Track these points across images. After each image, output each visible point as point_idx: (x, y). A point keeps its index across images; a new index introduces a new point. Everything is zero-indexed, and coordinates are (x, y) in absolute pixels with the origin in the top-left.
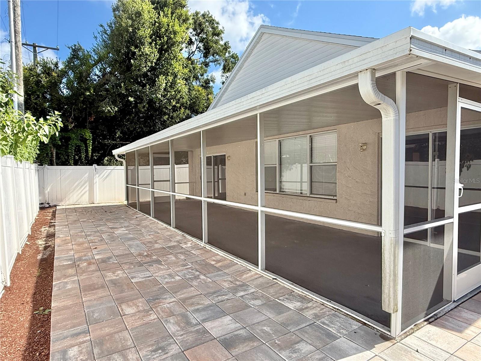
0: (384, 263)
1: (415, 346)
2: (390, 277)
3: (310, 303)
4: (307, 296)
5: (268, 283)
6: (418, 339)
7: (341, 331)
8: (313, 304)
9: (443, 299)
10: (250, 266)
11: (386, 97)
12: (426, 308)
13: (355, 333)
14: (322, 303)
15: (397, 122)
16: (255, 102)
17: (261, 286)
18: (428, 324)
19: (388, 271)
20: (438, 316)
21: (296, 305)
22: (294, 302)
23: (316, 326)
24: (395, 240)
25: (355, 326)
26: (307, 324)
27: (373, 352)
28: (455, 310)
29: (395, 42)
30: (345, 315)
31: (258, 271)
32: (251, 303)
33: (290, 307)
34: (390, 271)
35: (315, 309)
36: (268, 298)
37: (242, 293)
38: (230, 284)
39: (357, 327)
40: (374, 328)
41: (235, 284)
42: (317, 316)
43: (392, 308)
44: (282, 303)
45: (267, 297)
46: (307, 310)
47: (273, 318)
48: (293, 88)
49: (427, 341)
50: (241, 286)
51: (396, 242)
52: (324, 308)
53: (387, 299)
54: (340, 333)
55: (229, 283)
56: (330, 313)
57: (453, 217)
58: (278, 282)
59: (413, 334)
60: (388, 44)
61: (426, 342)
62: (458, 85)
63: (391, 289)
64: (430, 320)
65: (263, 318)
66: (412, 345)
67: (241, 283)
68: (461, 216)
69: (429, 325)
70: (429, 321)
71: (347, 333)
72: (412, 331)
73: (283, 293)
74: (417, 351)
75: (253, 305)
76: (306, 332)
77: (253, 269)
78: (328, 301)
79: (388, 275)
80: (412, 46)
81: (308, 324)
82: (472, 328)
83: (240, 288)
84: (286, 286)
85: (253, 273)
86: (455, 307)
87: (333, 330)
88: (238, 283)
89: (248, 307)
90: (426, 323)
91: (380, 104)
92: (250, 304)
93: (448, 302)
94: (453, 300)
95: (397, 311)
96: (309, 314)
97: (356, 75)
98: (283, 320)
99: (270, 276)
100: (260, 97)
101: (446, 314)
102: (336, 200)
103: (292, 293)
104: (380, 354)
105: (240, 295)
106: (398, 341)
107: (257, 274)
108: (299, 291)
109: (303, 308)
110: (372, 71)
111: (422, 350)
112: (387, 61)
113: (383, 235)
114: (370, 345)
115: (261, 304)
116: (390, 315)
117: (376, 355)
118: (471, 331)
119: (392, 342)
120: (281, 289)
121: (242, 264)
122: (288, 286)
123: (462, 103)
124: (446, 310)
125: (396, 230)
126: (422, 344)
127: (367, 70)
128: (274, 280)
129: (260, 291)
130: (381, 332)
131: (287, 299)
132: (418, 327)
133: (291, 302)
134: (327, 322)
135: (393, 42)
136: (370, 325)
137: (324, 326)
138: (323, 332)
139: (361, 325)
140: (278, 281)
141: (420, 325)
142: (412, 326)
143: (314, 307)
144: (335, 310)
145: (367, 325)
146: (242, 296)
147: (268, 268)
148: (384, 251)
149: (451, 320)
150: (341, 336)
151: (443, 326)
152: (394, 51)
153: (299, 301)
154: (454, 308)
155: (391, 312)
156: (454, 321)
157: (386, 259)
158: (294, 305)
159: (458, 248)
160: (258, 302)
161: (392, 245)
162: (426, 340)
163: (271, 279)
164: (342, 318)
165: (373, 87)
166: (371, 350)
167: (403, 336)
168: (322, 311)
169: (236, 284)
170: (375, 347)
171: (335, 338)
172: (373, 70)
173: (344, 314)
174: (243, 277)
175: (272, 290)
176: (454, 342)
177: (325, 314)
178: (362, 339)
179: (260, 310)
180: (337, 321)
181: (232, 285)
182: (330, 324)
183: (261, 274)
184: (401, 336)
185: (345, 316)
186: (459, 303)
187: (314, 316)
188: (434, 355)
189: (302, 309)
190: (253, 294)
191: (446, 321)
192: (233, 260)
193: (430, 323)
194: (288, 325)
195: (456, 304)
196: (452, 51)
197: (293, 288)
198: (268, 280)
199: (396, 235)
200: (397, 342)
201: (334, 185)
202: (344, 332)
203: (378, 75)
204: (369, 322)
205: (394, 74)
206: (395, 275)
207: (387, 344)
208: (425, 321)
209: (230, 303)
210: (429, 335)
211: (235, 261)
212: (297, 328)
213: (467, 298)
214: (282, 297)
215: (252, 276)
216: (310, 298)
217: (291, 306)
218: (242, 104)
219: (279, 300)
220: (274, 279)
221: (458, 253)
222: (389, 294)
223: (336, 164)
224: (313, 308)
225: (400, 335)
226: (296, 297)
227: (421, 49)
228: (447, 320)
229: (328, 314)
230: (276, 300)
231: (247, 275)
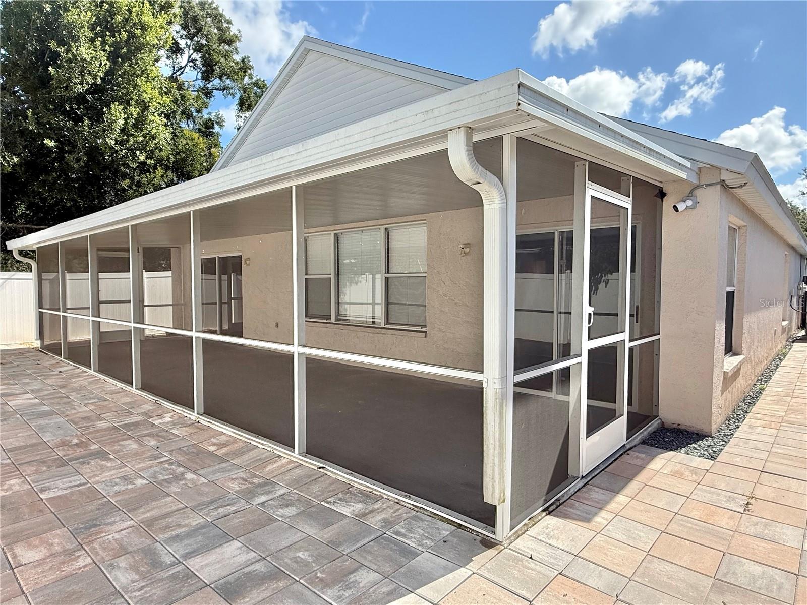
0: (487, 430)
1: (528, 551)
2: (494, 450)
3: (377, 503)
4: (374, 492)
5: (310, 476)
6: (533, 539)
7: (425, 542)
8: (383, 504)
9: (568, 475)
10: (279, 450)
11: (488, 173)
12: (545, 492)
13: (445, 542)
14: (396, 501)
15: (505, 211)
16: (286, 166)
17: (296, 483)
18: (547, 515)
19: (492, 441)
20: (561, 501)
21: (354, 508)
22: (352, 503)
23: (386, 539)
24: (502, 393)
25: (446, 530)
26: (371, 539)
27: (470, 568)
28: (584, 489)
29: (498, 89)
30: (432, 515)
31: (295, 457)
32: (278, 513)
33: (344, 513)
34: (495, 441)
35: (385, 512)
36: (308, 502)
37: (263, 498)
38: (242, 484)
39: (448, 533)
40: (473, 530)
41: (249, 483)
42: (387, 523)
43: (497, 496)
44: (333, 508)
45: (307, 501)
46: (373, 514)
47: (316, 534)
48: (348, 147)
49: (546, 541)
50: (260, 485)
51: (502, 396)
52: (400, 509)
53: (491, 484)
54: (422, 545)
55: (241, 482)
56: (409, 515)
57: (580, 356)
58: (328, 473)
59: (527, 533)
60: (488, 92)
61: (543, 542)
62: (587, 163)
63: (496, 469)
64: (551, 509)
65: (299, 536)
66: (524, 549)
67: (261, 481)
68: (590, 352)
69: (548, 517)
70: (548, 511)
71: (433, 544)
72: (526, 528)
73: (334, 490)
74: (531, 558)
75: (282, 517)
76: (369, 552)
77: (285, 453)
78: (406, 496)
79: (491, 446)
80: (521, 98)
81: (373, 537)
82: (603, 514)
83: (259, 490)
84: (340, 478)
85: (284, 461)
86: (584, 486)
87: (412, 542)
88: (256, 481)
89: (272, 520)
90: (544, 513)
91: (479, 183)
92: (277, 515)
93: (576, 478)
94: (580, 476)
95: (504, 501)
96: (374, 522)
97: (442, 135)
98: (331, 536)
99: (313, 463)
100: (295, 157)
101: (572, 498)
102: (425, 332)
103: (350, 489)
104: (479, 571)
105: (257, 503)
106: (506, 546)
107: (292, 462)
108: (361, 484)
109: (367, 511)
110: (467, 130)
111: (538, 555)
112: (488, 117)
113: (485, 385)
114: (464, 560)
115: (295, 513)
116: (495, 507)
117: (474, 573)
118: (601, 518)
119: (497, 549)
120: (331, 484)
121: (266, 448)
122: (344, 477)
123: (593, 190)
124: (572, 491)
125: (504, 378)
126: (542, 548)
127: (459, 128)
128: (321, 470)
129: (295, 491)
130: (482, 536)
131: (340, 499)
132: (534, 522)
133: (348, 505)
134: (403, 531)
135: (495, 89)
136: (467, 528)
137: (398, 538)
138: (396, 548)
139: (455, 528)
140: (328, 470)
141: (537, 518)
142: (526, 521)
143: (385, 509)
144: (416, 509)
145: (463, 528)
146: (263, 504)
147: (311, 451)
148: (486, 409)
149: (577, 505)
150: (423, 550)
151: (565, 516)
152: (497, 102)
153: (360, 502)
154: (582, 487)
155: (495, 503)
156: (581, 507)
157: (488, 422)
158: (352, 508)
159: (588, 399)
160: (291, 511)
161: (498, 400)
162: (543, 540)
163: (316, 469)
164: (427, 521)
165: (468, 155)
166: (467, 567)
167: (513, 538)
168: (396, 514)
169: (254, 483)
170: (472, 561)
171: (414, 554)
172: (470, 130)
173: (429, 514)
174: (267, 470)
175: (315, 488)
176: (579, 537)
177: (400, 518)
178: (455, 550)
179: (292, 524)
180: (419, 527)
181: (245, 486)
182: (407, 534)
183: (299, 461)
184: (510, 537)
185: (432, 517)
186: (589, 479)
187: (383, 524)
188: (552, 561)
189: (364, 515)
190: (283, 498)
191: (571, 507)
192: (249, 441)
193: (549, 514)
194: (340, 544)
195: (585, 481)
196: (576, 112)
197: (352, 480)
198: (311, 471)
199: (502, 386)
200: (503, 547)
201: (422, 308)
202: (428, 543)
203: (476, 138)
204: (465, 522)
205: (499, 139)
206: (501, 446)
207: (491, 552)
208: (544, 511)
209: (240, 518)
210: (547, 531)
211: (253, 443)
212: (354, 547)
213: (599, 471)
214: (333, 498)
215: (283, 466)
216: (378, 493)
217: (346, 511)
218: (263, 167)
219: (328, 503)
220: (320, 468)
221: (588, 406)
222: (493, 476)
223: (425, 275)
224: (382, 511)
225: (508, 536)
226: (355, 495)
227: (534, 103)
228: (572, 506)
229: (405, 517)
230: (323, 503)
231: (275, 466)
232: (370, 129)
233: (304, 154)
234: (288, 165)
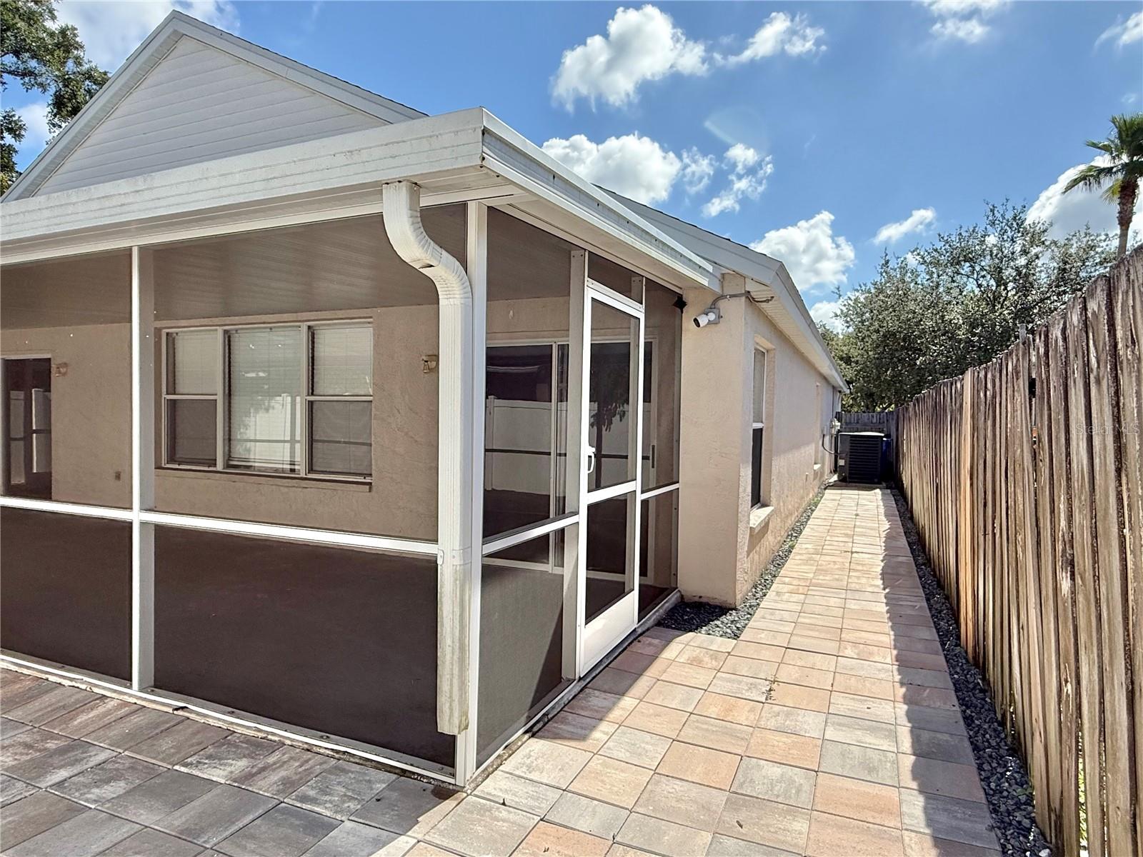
0: (442, 625)
1: (500, 794)
2: (453, 654)
3: (273, 755)
4: (270, 737)
5: (157, 725)
6: (508, 775)
7: (346, 805)
8: (284, 754)
9: (561, 678)
10: (103, 686)
11: (444, 253)
12: (529, 705)
13: (378, 800)
14: (306, 746)
15: (469, 310)
16: (114, 211)
17: (134, 740)
18: (530, 738)
19: (449, 642)
20: (550, 716)
21: (232, 768)
22: (230, 761)
23: (285, 812)
24: (464, 570)
25: (381, 782)
26: (257, 814)
27: (413, 835)
28: (581, 695)
29: (454, 132)
30: (361, 762)
31: (131, 696)
32: (89, 796)
33: (214, 779)
34: (453, 642)
35: (285, 767)
36: (150, 769)
37: (63, 774)
38: (22, 754)
39: (384, 786)
40: (422, 776)
41: (40, 751)
42: (288, 785)
43: (456, 722)
44: (195, 772)
45: (147, 767)
46: (264, 774)
47: (157, 823)
48: (225, 192)
49: (525, 776)
50: (61, 751)
51: (465, 576)
52: (310, 759)
53: (448, 705)
54: (341, 812)
55: (21, 750)
56: (325, 766)
57: (577, 513)
58: (192, 716)
59: (501, 768)
60: (440, 134)
61: (522, 777)
62: (587, 253)
63: (456, 681)
64: (535, 729)
65: (126, 829)
66: (495, 793)
67: (61, 743)
69: (533, 740)
70: (532, 733)
71: (359, 807)
72: (499, 761)
73: (199, 744)
74: (504, 804)
75: (95, 801)
76: (253, 837)
77: (115, 691)
78: (322, 737)
79: (448, 650)
80: (485, 149)
81: (261, 811)
82: (604, 726)
83: (56, 760)
84: (211, 722)
85: (111, 704)
86: (582, 690)
87: (326, 808)
88: (51, 745)
89: (78, 810)
90: (527, 736)
91: (431, 266)
92: (87, 800)
93: (570, 681)
94: (577, 677)
95: (466, 728)
96: (266, 786)
97: (375, 190)
98: (187, 820)
99: (165, 703)
100: (130, 199)
101: (565, 709)
102: (370, 484)
103: (229, 738)
104: (427, 838)
105: (50, 783)
106: (469, 792)
107: (127, 704)
108: (248, 728)
109: (254, 770)
110: (411, 188)
111: (513, 798)
112: (440, 171)
113: (439, 562)
114: (406, 822)
115: (122, 791)
116: (454, 737)
117: (418, 842)
118: (599, 735)
119: (456, 799)
120: (194, 734)
121: (76, 685)
122: (219, 720)
123: (594, 291)
124: (565, 700)
125: (466, 548)
126: (520, 787)
127: (400, 182)
128: (180, 713)
129: (126, 753)
130: (436, 783)
131: (210, 757)
132: (511, 750)
133: (221, 765)
134: (312, 793)
135: (450, 132)
136: (414, 773)
137: (304, 806)
138: (298, 822)
139: (396, 776)
140: (192, 712)
141: (516, 744)
142: (500, 751)
143: (285, 762)
144: (337, 756)
145: (408, 774)
146: (60, 785)
147: (163, 682)
148: (441, 597)
149: (570, 718)
150: (343, 819)
151: (556, 736)
152: (453, 151)
153: (244, 756)
154: (579, 693)
155: (455, 732)
156: (575, 720)
157: (444, 615)
158: (229, 769)
159: (587, 569)
160: (118, 788)
161: (458, 582)
162: (523, 775)
163: (170, 710)
164: (352, 772)
165: (413, 224)
166: (409, 833)
167: (480, 779)
168: (303, 768)
169: (46, 749)
170: (418, 822)
171: (327, 827)
172: (415, 187)
173: (358, 761)
174: (76, 723)
175: (166, 744)
176: (571, 762)
177: (309, 775)
178: (393, 810)
179: (116, 810)
180: (339, 783)
181: (29, 757)
182: (318, 797)
183: (138, 702)
184: (476, 778)
185: (362, 765)
186: (588, 680)
187: (281, 787)
188: (531, 802)
189: (248, 777)
190: (102, 769)
191: (562, 723)
192: (44, 676)
193: (533, 736)
194: (202, 831)
195: (583, 683)
196: (566, 181)
197: (232, 723)
198: (161, 716)
199: (464, 561)
200: (465, 795)
201: (365, 448)
202: (352, 806)
203: (427, 201)
204: (412, 765)
205: (463, 206)
206: (463, 648)
207: (448, 804)
208: (526, 732)
209: (11, 815)
210: (528, 762)
211: (52, 678)
212: (228, 833)
213: (602, 667)
214: (195, 757)
215: (108, 713)
216: (277, 739)
217: (218, 774)
218: (70, 209)
219: (186, 765)
220: (177, 709)
221: (588, 579)
222: (451, 692)
223: (370, 398)
224: (281, 766)
225: (473, 777)
226: (237, 747)
227: (504, 160)
228: (564, 721)
229: (318, 771)
230: (177, 767)
231: (91, 715)
232: (261, 168)
233: (147, 195)
234: (118, 210)
